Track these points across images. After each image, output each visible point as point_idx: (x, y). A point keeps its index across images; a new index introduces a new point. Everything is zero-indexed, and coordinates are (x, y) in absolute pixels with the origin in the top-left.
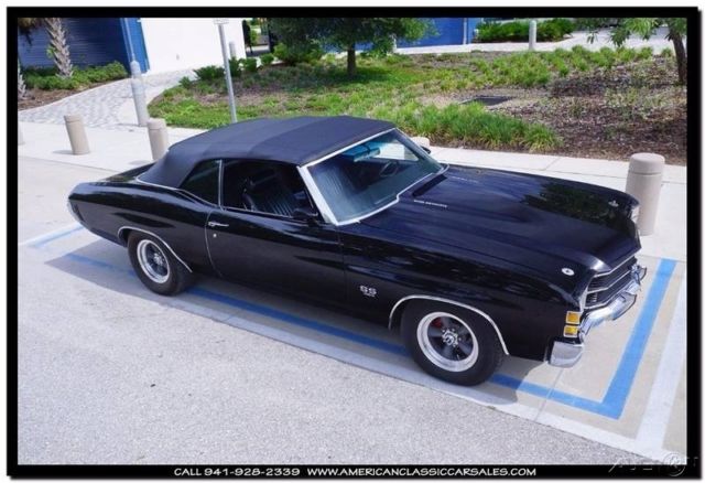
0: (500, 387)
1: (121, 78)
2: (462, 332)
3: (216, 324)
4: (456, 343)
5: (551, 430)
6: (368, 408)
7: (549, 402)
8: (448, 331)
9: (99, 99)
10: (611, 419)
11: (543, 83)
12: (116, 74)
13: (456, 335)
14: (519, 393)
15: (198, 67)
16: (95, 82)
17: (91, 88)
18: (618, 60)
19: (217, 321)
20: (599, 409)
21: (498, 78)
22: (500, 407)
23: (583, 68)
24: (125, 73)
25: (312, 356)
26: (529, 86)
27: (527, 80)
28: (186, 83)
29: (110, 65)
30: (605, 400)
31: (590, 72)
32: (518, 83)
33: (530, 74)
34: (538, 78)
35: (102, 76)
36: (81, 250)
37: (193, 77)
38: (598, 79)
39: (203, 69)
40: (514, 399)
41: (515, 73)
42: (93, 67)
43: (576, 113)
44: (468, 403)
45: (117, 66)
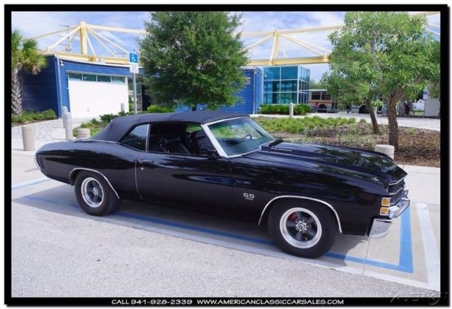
0: (334, 259)
1: (52, 119)
2: (310, 221)
3: (137, 230)
4: (305, 229)
5: (374, 280)
6: (252, 270)
7: (367, 266)
8: (300, 222)
9: (38, 128)
10: (409, 274)
11: (301, 131)
12: (49, 116)
13: (305, 224)
14: (346, 261)
15: (102, 115)
16: (36, 119)
17: (33, 122)
18: (339, 123)
19: (136, 228)
20: (398, 269)
21: (277, 128)
22: (336, 269)
23: (321, 126)
24: (55, 116)
25: (206, 245)
26: (294, 132)
27: (293, 129)
28: (94, 121)
29: (46, 111)
30: (400, 264)
31: (325, 128)
32: (288, 131)
33: (294, 127)
34: (298, 129)
35: (40, 117)
36: (33, 194)
37: (99, 119)
38: (331, 131)
39: (106, 116)
40: (345, 265)
41: (286, 126)
42: (35, 112)
43: (324, 143)
44: (317, 267)
45: (51, 112)
